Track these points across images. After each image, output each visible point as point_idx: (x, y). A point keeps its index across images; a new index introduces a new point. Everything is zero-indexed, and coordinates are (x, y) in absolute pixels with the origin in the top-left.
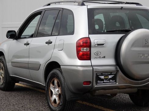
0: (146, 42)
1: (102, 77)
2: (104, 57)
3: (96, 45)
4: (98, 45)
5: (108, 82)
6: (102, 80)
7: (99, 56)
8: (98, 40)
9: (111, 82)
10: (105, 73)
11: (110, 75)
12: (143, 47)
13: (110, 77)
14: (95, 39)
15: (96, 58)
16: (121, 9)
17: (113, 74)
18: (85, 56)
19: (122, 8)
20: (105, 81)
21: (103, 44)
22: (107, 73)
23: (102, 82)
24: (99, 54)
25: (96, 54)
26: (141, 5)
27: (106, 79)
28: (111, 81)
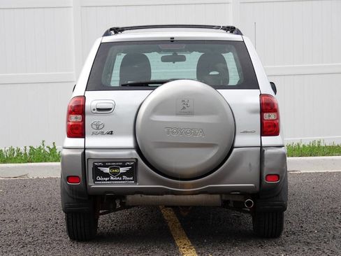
0: (185, 106)
1: (107, 170)
2: (111, 133)
3: (94, 110)
4: (98, 109)
5: (118, 180)
6: (107, 175)
7: (100, 131)
8: (99, 102)
9: (125, 180)
10: (111, 162)
11: (122, 166)
13: (122, 170)
14: (95, 99)
15: (93, 133)
17: (128, 166)
19: (172, 40)
20: (112, 178)
21: (110, 109)
22: (116, 162)
23: (106, 179)
24: (101, 127)
25: (95, 127)
27: (114, 174)
28: (125, 177)
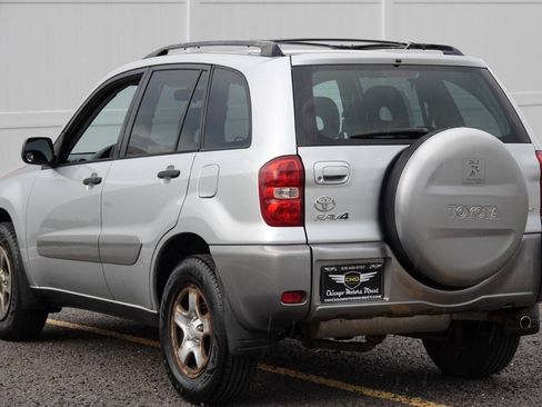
0: (474, 170)
1: (341, 279)
2: (346, 217)
3: (320, 178)
4: (326, 178)
5: (357, 295)
6: (340, 287)
7: (328, 214)
8: (327, 164)
9: (367, 295)
10: (349, 265)
11: (364, 272)
12: (464, 184)
13: (364, 277)
14: (317, 160)
15: (319, 219)
16: (397, 66)
17: (373, 270)
18: (286, 214)
19: (398, 64)
20: (348, 292)
21: (340, 177)
22: (356, 265)
23: (340, 294)
24: (330, 207)
25: (320, 207)
26: (458, 53)
27: (352, 285)
28: (367, 290)
